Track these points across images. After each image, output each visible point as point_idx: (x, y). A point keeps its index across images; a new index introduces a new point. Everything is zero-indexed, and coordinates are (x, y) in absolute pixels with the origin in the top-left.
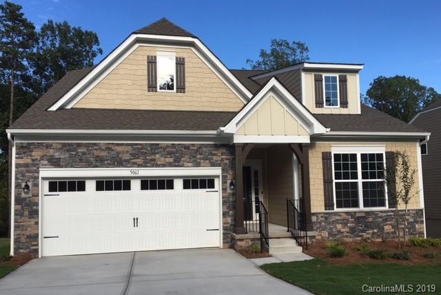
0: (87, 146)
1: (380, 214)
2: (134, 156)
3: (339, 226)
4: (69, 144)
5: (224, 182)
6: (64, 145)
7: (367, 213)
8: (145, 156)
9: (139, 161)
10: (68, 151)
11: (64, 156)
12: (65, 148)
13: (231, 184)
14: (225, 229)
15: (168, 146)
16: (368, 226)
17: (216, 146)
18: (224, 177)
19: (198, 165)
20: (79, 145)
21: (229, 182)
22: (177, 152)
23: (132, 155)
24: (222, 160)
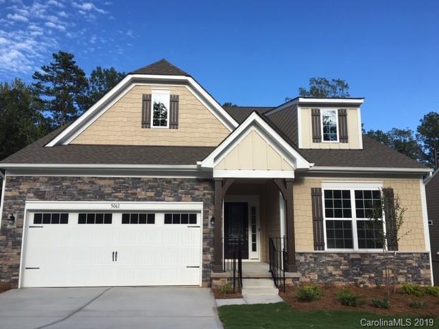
0: (72, 179)
1: (378, 257)
2: (116, 190)
3: (330, 269)
4: (55, 178)
5: (205, 218)
6: (50, 179)
7: (362, 254)
8: (126, 189)
9: (120, 195)
10: (53, 184)
11: (49, 189)
12: (50, 182)
13: (213, 219)
14: (204, 266)
15: (149, 180)
16: (364, 270)
17: (199, 181)
18: (206, 213)
19: (179, 199)
20: (64, 179)
21: (210, 217)
22: (158, 186)
23: (114, 188)
24: (204, 195)
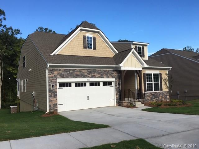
0: (73, 70)
1: (158, 93)
2: (89, 74)
3: (148, 97)
4: (67, 69)
5: (116, 83)
6: (65, 70)
7: (155, 93)
8: (92, 74)
9: (90, 76)
10: (67, 72)
11: (65, 74)
12: (65, 71)
13: (118, 84)
14: (116, 99)
15: (99, 71)
16: (155, 97)
17: (113, 71)
18: (116, 81)
19: (108, 77)
20: (70, 70)
21: (117, 83)
22: (102, 72)
23: (87, 73)
24: (115, 75)
